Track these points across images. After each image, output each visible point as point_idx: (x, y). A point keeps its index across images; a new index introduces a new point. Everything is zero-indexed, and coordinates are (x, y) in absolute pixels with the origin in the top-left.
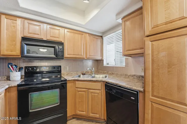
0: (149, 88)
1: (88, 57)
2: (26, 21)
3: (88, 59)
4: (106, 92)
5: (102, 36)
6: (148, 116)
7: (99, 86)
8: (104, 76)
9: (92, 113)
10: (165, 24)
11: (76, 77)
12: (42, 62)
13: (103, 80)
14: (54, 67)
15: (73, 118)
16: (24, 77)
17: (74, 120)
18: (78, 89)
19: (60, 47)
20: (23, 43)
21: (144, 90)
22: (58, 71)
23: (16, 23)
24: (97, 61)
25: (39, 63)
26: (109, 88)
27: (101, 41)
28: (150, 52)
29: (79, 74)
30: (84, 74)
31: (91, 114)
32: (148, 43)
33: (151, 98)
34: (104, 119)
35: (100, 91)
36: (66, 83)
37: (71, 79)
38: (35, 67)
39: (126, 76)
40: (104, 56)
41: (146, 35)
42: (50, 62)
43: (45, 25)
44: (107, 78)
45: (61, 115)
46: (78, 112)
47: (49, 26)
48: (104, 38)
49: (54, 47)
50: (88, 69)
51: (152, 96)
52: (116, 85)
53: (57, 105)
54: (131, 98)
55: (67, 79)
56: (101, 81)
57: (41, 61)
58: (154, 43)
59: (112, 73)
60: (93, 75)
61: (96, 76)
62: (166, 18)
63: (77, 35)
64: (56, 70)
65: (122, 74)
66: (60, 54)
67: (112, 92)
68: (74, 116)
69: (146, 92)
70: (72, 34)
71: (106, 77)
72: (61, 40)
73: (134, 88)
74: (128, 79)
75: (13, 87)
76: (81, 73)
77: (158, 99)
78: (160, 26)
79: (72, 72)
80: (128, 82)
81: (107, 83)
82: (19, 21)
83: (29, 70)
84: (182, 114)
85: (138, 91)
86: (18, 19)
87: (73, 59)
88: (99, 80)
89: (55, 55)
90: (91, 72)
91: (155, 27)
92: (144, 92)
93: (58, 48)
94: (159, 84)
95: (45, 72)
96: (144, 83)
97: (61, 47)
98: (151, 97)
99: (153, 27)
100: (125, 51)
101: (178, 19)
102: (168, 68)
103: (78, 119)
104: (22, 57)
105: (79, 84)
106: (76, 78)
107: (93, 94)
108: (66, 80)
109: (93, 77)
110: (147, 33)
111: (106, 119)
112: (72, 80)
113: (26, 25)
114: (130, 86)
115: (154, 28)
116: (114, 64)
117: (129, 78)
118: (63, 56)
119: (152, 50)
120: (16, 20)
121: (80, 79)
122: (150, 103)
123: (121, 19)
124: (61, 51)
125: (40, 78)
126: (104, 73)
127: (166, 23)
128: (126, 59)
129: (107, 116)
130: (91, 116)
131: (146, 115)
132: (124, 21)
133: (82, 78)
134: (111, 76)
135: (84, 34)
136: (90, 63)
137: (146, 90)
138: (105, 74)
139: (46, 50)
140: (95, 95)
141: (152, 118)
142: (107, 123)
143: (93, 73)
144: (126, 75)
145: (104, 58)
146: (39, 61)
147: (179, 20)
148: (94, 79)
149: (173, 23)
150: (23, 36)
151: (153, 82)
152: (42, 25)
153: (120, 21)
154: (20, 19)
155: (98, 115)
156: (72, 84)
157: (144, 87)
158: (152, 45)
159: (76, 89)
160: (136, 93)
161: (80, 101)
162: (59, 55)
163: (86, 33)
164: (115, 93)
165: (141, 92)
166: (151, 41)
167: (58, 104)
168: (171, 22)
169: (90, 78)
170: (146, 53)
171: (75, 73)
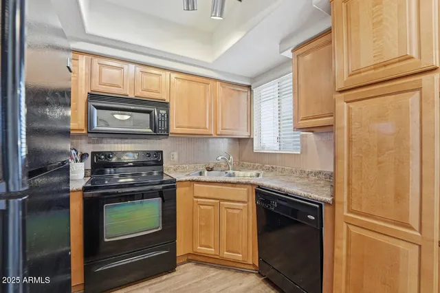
0: (343, 197)
1: (219, 133)
2: (96, 60)
3: (221, 136)
4: (257, 205)
5: (249, 87)
6: (341, 252)
7: (242, 193)
8: (254, 173)
9: (227, 251)
10: (374, 69)
11: (195, 175)
12: (125, 143)
13: (252, 182)
14: (149, 154)
15: (189, 261)
16: (89, 173)
17: (190, 264)
18: (199, 200)
19: (161, 111)
20: (91, 104)
21: (334, 201)
22: (157, 161)
23: (78, 66)
24: (239, 140)
25: (119, 145)
26: (264, 197)
27: (249, 97)
28: (345, 124)
29: (201, 169)
30: (210, 170)
31: (226, 253)
32: (342, 106)
33: (347, 216)
34: (254, 265)
35: (246, 205)
36: (174, 187)
37: (184, 179)
38: (112, 153)
39: (303, 174)
40: (255, 131)
41: (337, 90)
42: (141, 143)
43: (132, 66)
44: (261, 177)
45: (164, 252)
46: (199, 248)
47: (139, 69)
48: (255, 90)
49: (149, 112)
50: (220, 158)
51: (349, 211)
52: (279, 191)
53: (156, 230)
54: (309, 216)
55: (177, 179)
56: (247, 184)
57: (123, 141)
58: (351, 105)
59: (273, 168)
60: (231, 172)
61: (237, 172)
62: (374, 57)
63: (195, 85)
64: (152, 159)
65: (294, 169)
66: (161, 126)
67: (269, 207)
68: (190, 257)
69: (336, 204)
70: (186, 83)
71: (258, 175)
72: (163, 96)
73: (315, 196)
74: (306, 181)
75: (74, 191)
76: (204, 168)
77: (359, 218)
78: (364, 72)
79: (184, 166)
80: (305, 185)
81: (259, 187)
82: (83, 60)
83: (100, 158)
84: (402, 245)
85: (323, 203)
86: (80, 57)
87: (186, 138)
88: (244, 181)
89: (151, 128)
90: (227, 165)
91: (356, 74)
92: (333, 204)
93: (158, 113)
94: (361, 187)
95: (132, 164)
96: (333, 187)
97: (163, 112)
98: (346, 214)
99: (351, 73)
100: (298, 120)
101: (397, 60)
102: (379, 156)
103: (198, 263)
104: (88, 132)
105: (200, 190)
106: (195, 178)
107: (230, 211)
108: (174, 181)
109: (230, 176)
110: (340, 86)
111: (257, 265)
112: (186, 181)
113: (96, 67)
114: (306, 193)
115: (353, 75)
116: (277, 148)
117: (308, 178)
118: (167, 130)
119: (349, 118)
120: (78, 60)
121: (202, 178)
122: (345, 225)
123: (290, 51)
124: (164, 121)
125: (116, 176)
126: (254, 168)
127: (376, 67)
128: (302, 136)
129: (259, 258)
130: (225, 256)
131: (336, 250)
132: (298, 56)
133: (207, 176)
134: (271, 174)
135: (211, 82)
136: (223, 146)
137: (337, 200)
138: (257, 169)
139: (127, 117)
140: (234, 214)
141: (348, 255)
142: (259, 273)
143: (230, 167)
144: (302, 172)
145: (255, 134)
146: (119, 140)
147: (399, 61)
148: (232, 179)
149: (389, 67)
150: (90, 91)
151: (349, 184)
152: (125, 66)
153: (289, 54)
154: (85, 56)
155: (241, 255)
156: (187, 188)
157: (333, 195)
158: (349, 109)
159: (195, 199)
160: (318, 206)
161: (203, 224)
162: (159, 129)
163: (216, 80)
164: (275, 208)
165: (327, 203)
166: (347, 102)
167: (159, 229)
168: (385, 66)
169: (223, 178)
170: (337, 125)
171: (192, 166)
